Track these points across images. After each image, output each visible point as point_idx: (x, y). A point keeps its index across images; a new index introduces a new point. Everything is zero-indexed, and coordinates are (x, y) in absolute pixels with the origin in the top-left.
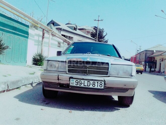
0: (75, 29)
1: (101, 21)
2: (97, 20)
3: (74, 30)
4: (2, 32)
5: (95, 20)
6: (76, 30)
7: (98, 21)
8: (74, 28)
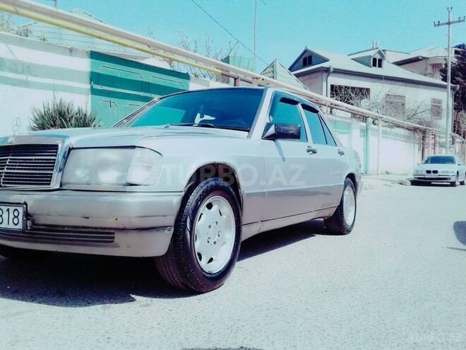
0: (378, 63)
1: (459, 21)
2: (443, 24)
3: (374, 65)
4: (108, 99)
5: (437, 23)
6: (380, 66)
7: (449, 23)
8: (375, 60)
